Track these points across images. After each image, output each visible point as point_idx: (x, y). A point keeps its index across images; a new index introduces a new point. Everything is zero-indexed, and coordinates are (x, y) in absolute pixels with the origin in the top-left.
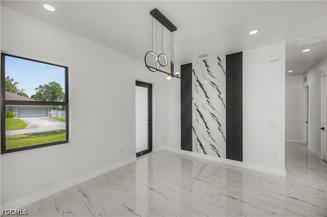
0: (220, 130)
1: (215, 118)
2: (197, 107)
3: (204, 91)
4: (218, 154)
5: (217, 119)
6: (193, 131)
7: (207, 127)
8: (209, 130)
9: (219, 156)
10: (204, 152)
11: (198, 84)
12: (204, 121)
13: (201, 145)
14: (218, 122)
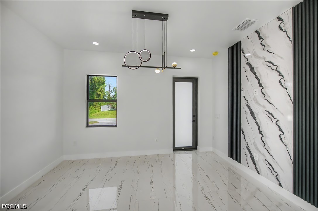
0: (281, 140)
1: (273, 119)
2: (248, 102)
3: (256, 77)
4: (278, 180)
5: (276, 120)
6: (242, 135)
7: (261, 133)
8: (263, 137)
9: (280, 184)
10: (257, 169)
11: (248, 68)
12: (256, 123)
13: (252, 158)
14: (278, 126)
